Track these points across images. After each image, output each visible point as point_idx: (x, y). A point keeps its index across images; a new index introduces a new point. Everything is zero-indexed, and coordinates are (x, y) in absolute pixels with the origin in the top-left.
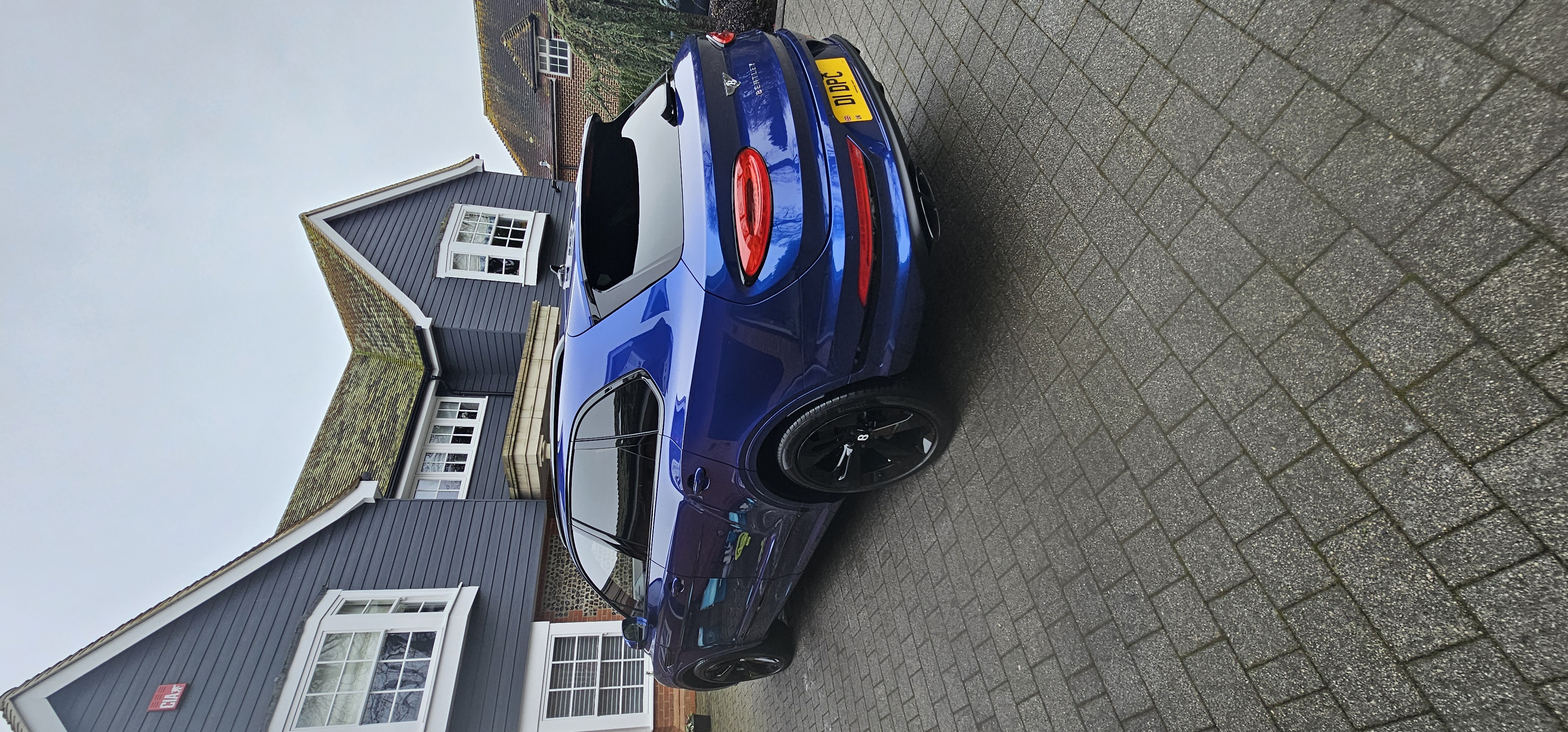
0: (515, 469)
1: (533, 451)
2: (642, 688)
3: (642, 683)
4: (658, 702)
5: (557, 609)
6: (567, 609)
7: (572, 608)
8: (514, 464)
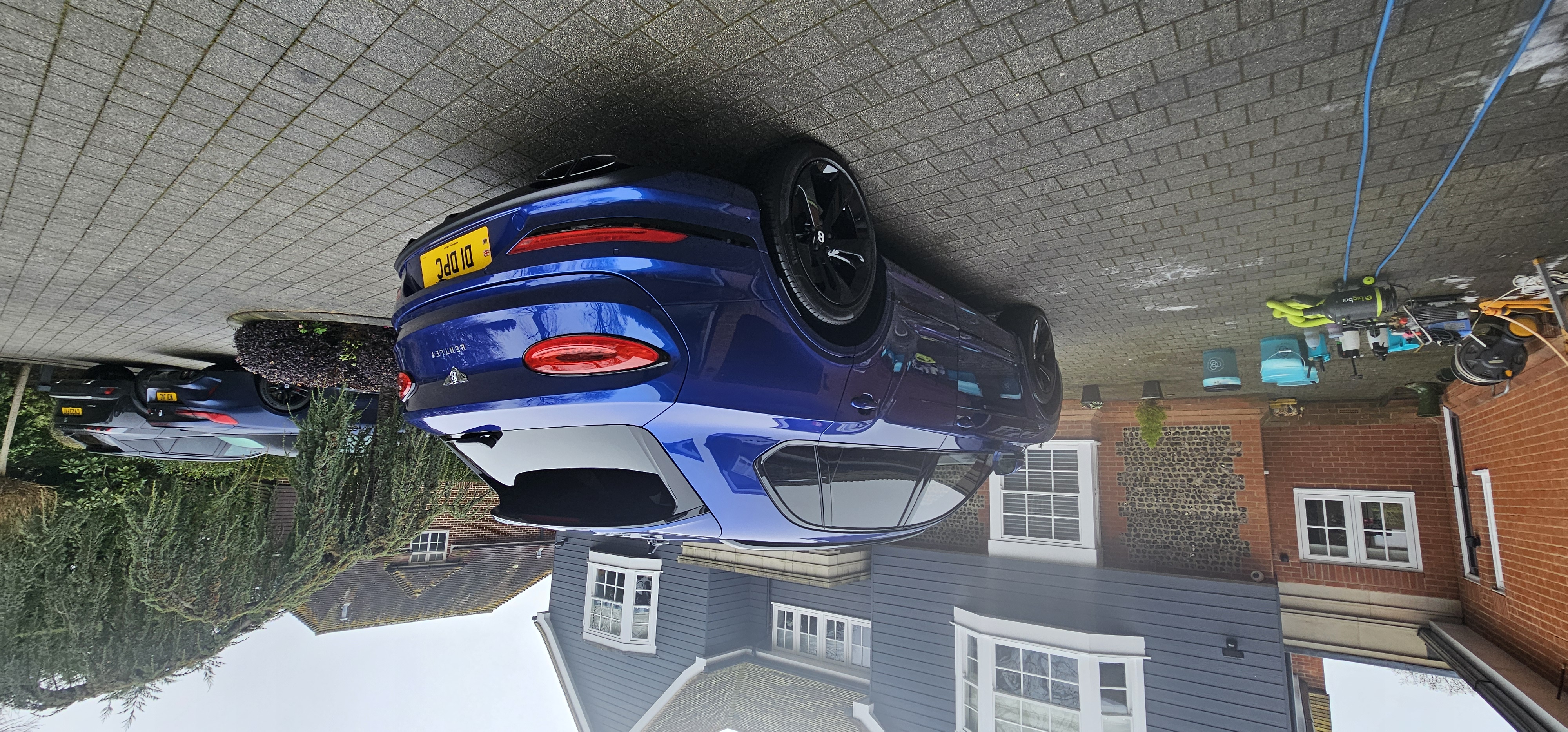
0: (842, 576)
1: (825, 560)
2: (1054, 451)
3: (1049, 451)
4: (1068, 436)
5: (977, 533)
6: (977, 524)
7: (976, 519)
8: (837, 577)
